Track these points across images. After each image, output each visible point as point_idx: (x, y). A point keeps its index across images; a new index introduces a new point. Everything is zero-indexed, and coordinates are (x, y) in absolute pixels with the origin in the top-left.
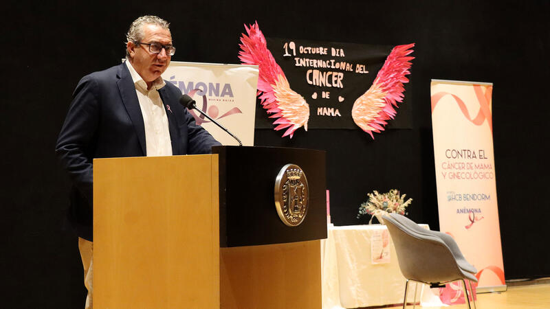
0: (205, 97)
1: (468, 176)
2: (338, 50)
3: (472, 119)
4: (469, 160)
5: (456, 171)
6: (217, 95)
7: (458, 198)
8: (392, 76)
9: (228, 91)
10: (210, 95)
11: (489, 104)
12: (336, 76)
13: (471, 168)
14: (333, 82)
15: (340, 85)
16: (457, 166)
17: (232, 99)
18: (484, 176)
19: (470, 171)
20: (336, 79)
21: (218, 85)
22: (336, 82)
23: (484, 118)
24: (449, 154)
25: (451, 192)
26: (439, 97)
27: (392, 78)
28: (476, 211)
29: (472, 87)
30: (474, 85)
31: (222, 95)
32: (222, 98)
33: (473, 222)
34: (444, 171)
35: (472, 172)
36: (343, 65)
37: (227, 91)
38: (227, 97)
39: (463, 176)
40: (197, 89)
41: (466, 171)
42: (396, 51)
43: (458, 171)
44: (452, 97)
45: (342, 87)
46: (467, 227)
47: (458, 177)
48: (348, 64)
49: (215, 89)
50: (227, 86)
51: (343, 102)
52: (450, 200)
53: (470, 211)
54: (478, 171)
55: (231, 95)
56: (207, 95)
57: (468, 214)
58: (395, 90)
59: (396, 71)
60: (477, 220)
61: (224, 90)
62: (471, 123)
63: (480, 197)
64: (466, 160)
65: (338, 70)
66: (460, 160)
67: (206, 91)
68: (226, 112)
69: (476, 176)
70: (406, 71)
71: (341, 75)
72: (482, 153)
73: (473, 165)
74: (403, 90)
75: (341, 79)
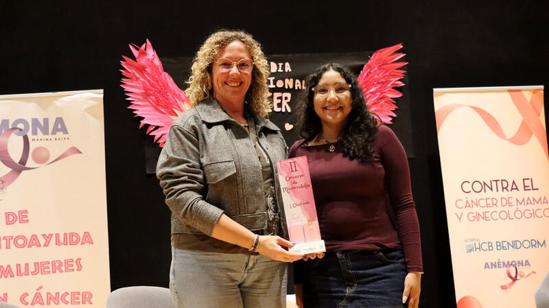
0: (26, 139)
1: (504, 215)
2: (281, 64)
3: (509, 137)
4: (506, 194)
5: (481, 211)
6: (45, 132)
7: (485, 247)
8: (372, 90)
9: (61, 127)
10: (35, 133)
11: (539, 115)
12: (280, 98)
13: (510, 205)
14: (276, 107)
15: (286, 108)
16: (483, 203)
17: (66, 136)
18: (534, 214)
19: (507, 208)
20: (279, 101)
21: (46, 120)
22: (280, 105)
23: (532, 134)
24: (467, 187)
25: (472, 240)
26: (448, 111)
27: (373, 93)
28: (521, 263)
29: (508, 93)
30: (509, 91)
31: (53, 133)
32: (53, 137)
33: (515, 280)
34: (459, 212)
35: (512, 210)
36: (289, 83)
37: (59, 127)
38: (60, 134)
39: (495, 216)
40: (14, 128)
41: (500, 208)
42: (376, 57)
43: (486, 209)
44: (472, 110)
45: (289, 110)
46: (503, 288)
47: (485, 218)
48: (297, 81)
49: (41, 126)
50: (59, 120)
51: (292, 129)
52: (470, 250)
53: (509, 264)
54: (522, 208)
55: (66, 132)
56: (29, 134)
57: (505, 269)
58: (379, 108)
59: (378, 83)
60: (522, 276)
61: (56, 125)
62: (506, 142)
63: (527, 244)
64: (499, 195)
65: (283, 90)
66: (489, 193)
67: (28, 129)
68: (61, 154)
69: (518, 214)
70: (396, 81)
71: (289, 95)
72: (528, 183)
73: (513, 201)
74: (394, 107)
75: (289, 100)
